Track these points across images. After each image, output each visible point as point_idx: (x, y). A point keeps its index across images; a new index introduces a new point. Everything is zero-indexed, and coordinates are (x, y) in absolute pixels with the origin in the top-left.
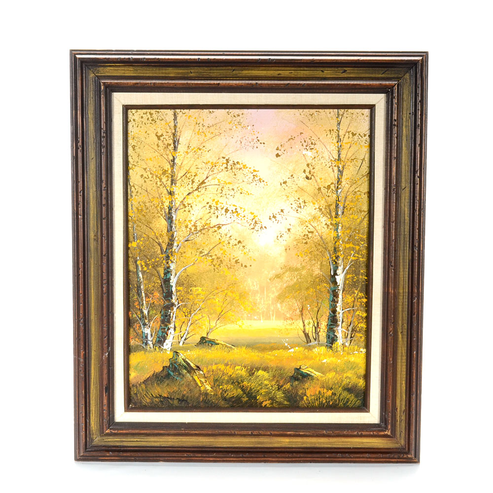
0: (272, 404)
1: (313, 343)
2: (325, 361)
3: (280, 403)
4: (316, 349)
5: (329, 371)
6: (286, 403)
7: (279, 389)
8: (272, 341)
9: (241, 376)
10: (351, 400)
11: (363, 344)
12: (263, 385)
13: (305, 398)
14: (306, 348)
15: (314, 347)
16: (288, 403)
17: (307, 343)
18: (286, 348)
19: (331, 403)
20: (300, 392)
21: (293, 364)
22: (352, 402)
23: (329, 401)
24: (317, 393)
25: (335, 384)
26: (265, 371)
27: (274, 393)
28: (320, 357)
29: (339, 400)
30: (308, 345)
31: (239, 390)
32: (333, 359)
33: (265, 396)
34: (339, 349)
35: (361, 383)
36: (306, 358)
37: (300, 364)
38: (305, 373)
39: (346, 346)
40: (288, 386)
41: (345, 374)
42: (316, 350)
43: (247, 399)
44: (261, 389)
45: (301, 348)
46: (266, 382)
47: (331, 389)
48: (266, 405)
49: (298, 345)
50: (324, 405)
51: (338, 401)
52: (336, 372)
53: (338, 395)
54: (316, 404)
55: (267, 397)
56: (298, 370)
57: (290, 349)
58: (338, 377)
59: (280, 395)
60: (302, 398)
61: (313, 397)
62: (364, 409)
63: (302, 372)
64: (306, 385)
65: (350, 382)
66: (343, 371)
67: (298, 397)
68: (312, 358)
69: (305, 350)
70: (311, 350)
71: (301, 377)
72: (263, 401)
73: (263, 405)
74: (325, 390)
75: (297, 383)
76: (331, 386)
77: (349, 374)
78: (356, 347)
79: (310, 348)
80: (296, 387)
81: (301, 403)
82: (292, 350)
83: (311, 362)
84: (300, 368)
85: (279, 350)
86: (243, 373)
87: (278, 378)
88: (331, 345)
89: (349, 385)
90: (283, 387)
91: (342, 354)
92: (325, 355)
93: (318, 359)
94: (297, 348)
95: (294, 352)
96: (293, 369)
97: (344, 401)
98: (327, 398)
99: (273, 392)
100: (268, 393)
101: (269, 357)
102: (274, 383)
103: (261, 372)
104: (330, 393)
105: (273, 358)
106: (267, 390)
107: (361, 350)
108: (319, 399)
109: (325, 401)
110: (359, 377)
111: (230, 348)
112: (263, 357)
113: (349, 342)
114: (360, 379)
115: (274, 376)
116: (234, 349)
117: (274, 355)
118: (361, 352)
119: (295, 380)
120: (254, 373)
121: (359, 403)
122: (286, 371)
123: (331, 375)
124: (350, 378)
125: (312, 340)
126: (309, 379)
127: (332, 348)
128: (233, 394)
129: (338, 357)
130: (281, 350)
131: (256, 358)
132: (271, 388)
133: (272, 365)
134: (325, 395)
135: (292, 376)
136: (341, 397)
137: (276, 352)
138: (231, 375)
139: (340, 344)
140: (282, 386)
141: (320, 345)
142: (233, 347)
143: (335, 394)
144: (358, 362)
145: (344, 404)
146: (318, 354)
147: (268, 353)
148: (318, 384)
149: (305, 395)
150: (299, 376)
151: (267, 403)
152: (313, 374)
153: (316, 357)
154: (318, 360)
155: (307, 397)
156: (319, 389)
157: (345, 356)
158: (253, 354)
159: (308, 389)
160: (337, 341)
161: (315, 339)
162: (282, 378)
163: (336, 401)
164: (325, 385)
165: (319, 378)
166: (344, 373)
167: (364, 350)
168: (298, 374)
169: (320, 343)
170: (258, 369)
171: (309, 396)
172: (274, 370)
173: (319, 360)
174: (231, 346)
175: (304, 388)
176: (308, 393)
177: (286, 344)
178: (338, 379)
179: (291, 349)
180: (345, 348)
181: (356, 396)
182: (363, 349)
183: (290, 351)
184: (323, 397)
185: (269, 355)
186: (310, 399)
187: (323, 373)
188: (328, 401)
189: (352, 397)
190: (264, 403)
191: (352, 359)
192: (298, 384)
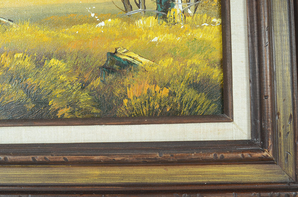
0: (72, 113)
1: (136, 11)
2: (155, 39)
3: (86, 111)
4: (141, 21)
5: (164, 55)
6: (95, 110)
7: (83, 88)
8: (70, 11)
9: (24, 69)
10: (201, 102)
11: (216, 11)
12: (58, 83)
13: (125, 101)
14: (124, 19)
15: (138, 18)
16: (98, 111)
17: (126, 11)
18: (93, 21)
19: (168, 110)
20: (118, 92)
21: (104, 47)
22: (202, 106)
23: (165, 106)
24: (145, 92)
25: (173, 77)
26: (60, 60)
27: (76, 95)
28: (147, 33)
29: (181, 104)
30: (128, 14)
31: (21, 92)
32: (170, 37)
33: (61, 99)
34: (178, 20)
35: (216, 74)
36: (125, 35)
37: (116, 46)
38: (124, 60)
39: (189, 15)
40: (97, 83)
41: (189, 61)
42: (140, 23)
43: (33, 105)
44: (55, 88)
45: (117, 20)
46: (63, 78)
47: (168, 85)
48: (64, 114)
49: (112, 15)
50: (156, 112)
51: (179, 105)
52: (175, 57)
53: (180, 95)
54: (144, 112)
55: (65, 102)
56: (113, 55)
57: (98, 22)
58: (179, 66)
59: (84, 98)
60: (122, 103)
61: (138, 100)
62: (223, 117)
63: (120, 58)
64: (127, 81)
65: (198, 74)
66: (186, 55)
67: (114, 101)
68: (133, 36)
69: (122, 23)
70: (133, 22)
71: (118, 67)
72: (59, 109)
73: (59, 115)
74: (158, 88)
75: (111, 77)
76: (166, 81)
77: (196, 61)
78: (205, 16)
79: (130, 20)
80: (111, 83)
81: (121, 111)
82: (103, 24)
83: (132, 42)
84: (116, 52)
85: (82, 24)
86: (27, 64)
87: (81, 69)
88: (164, 13)
89: (196, 77)
90: (89, 86)
91: (182, 27)
92: (155, 30)
93: (143, 36)
94: (110, 20)
95: (106, 27)
96: (105, 54)
97: (189, 106)
98: (161, 101)
99: (74, 93)
100: (66, 95)
101: (66, 36)
102: (74, 78)
103: (54, 62)
104: (165, 92)
105: (72, 37)
106: (64, 90)
107: (214, 20)
108: (149, 102)
109: (158, 106)
110: (212, 65)
111: (6, 24)
112: (57, 36)
113: (193, 7)
114: (215, 67)
115: (75, 67)
116: (12, 26)
117: (74, 34)
118: (214, 23)
119: (109, 72)
120: (43, 63)
121: (214, 108)
122: (93, 59)
123: (166, 63)
124: (197, 67)
125: (134, 6)
126: (130, 69)
127: (166, 18)
128: (12, 98)
129: (177, 32)
130: (84, 25)
131: (46, 39)
132: (70, 86)
133: (71, 48)
134: (159, 95)
135: (103, 67)
136: (185, 99)
137: (77, 29)
138: (8, 68)
139: (178, 11)
140: (88, 83)
141: (148, 14)
142: (11, 23)
143: (175, 94)
144: (211, 39)
145: (190, 111)
146: (145, 28)
147: (64, 30)
148: (145, 78)
149: (126, 96)
150: (115, 66)
151: (65, 112)
152: (136, 62)
153: (141, 33)
154: (143, 39)
155: (129, 99)
156: (147, 87)
157: (188, 31)
158: (41, 32)
159: (129, 86)
160: (173, 7)
161: (139, 6)
162: (86, 71)
163: (177, 106)
164: (157, 79)
165: (147, 67)
166: (188, 58)
167: (218, 21)
168: (113, 62)
169: (147, 10)
170: (49, 57)
171: (132, 99)
172: (74, 58)
173: (146, 38)
174: (7, 21)
175: (123, 86)
176: (131, 93)
177: (93, 15)
178: (179, 68)
179: (100, 21)
180: (187, 18)
181: (209, 97)
182: (217, 18)
183: (100, 24)
184: (154, 99)
185: (66, 33)
186: (133, 103)
187: (153, 59)
188: (163, 105)
189: (202, 98)
190: (59, 112)
191: (200, 35)
192: (114, 79)
